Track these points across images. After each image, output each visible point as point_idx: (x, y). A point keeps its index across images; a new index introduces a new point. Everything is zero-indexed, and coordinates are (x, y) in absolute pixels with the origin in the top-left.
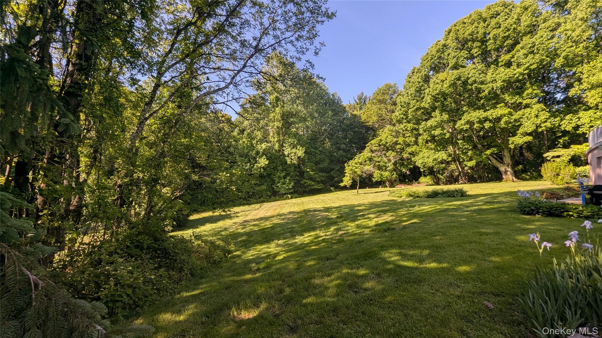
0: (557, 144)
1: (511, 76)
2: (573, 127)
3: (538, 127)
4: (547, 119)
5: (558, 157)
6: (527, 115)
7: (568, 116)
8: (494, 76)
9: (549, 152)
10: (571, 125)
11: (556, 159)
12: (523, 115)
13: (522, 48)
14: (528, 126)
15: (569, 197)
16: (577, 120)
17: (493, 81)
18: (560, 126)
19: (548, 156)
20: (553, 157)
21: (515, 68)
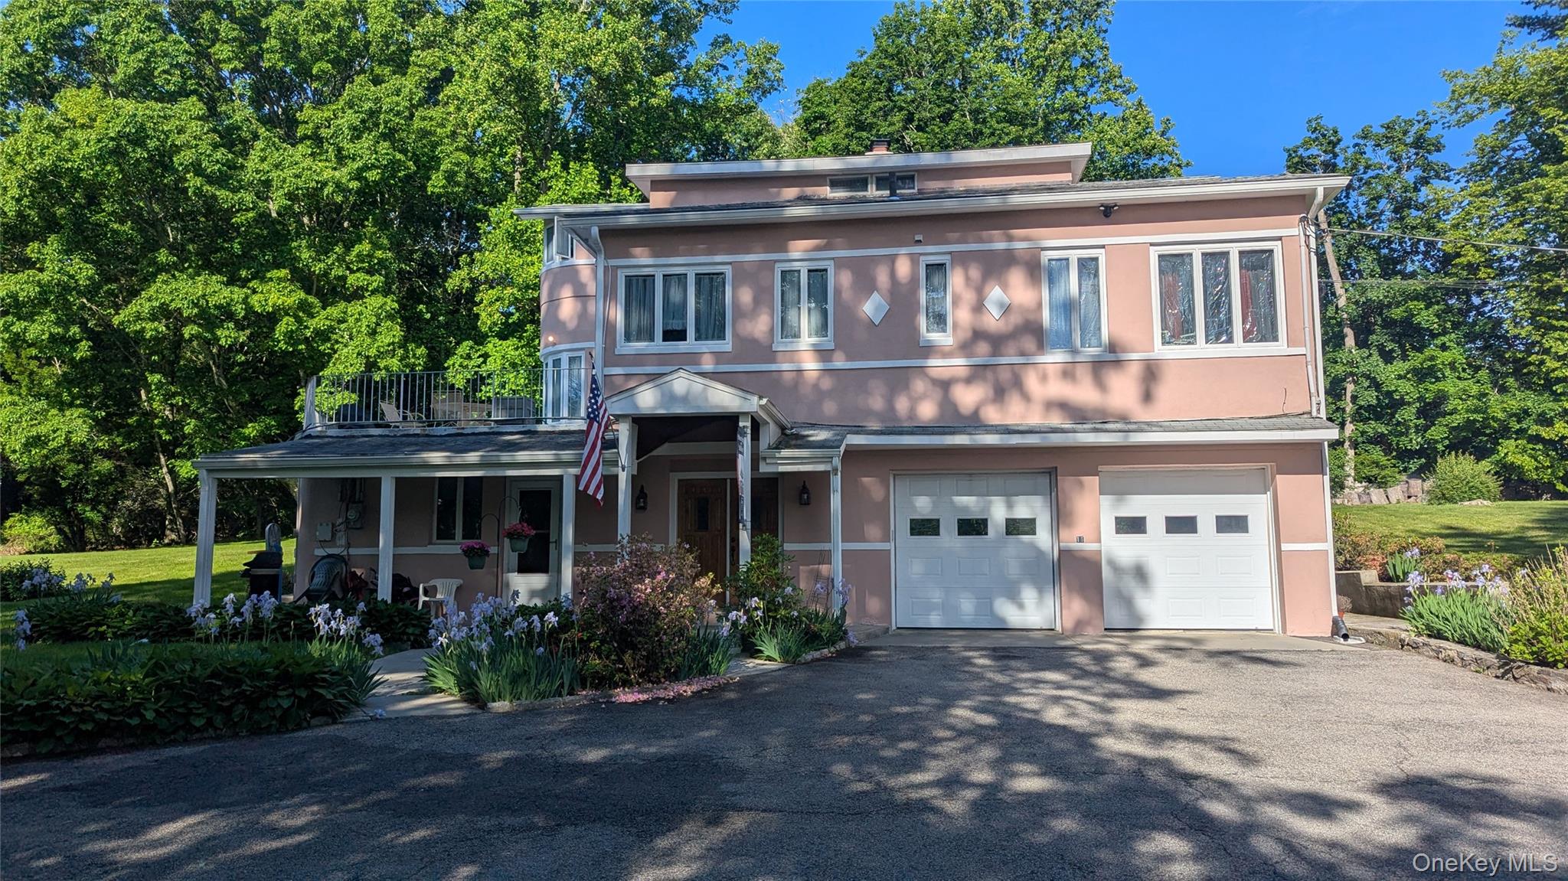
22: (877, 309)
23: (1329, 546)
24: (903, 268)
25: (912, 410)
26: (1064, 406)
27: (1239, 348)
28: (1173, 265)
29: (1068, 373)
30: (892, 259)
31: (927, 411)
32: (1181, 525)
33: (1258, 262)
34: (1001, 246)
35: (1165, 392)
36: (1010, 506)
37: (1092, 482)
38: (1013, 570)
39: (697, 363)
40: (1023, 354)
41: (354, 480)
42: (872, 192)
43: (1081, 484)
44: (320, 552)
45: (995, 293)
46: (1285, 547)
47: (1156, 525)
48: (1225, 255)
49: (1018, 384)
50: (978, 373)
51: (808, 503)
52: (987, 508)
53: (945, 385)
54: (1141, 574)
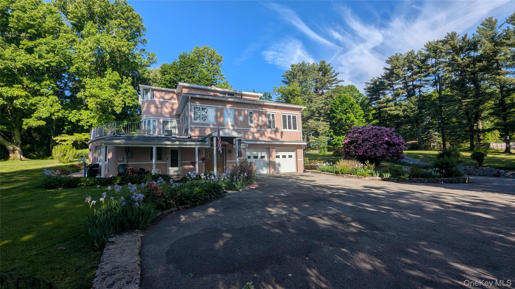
0: (63, 130)
1: (32, 63)
2: (76, 120)
3: (52, 114)
4: (60, 110)
5: (65, 141)
6: (43, 102)
7: (74, 111)
8: (14, 55)
9: (58, 136)
10: (75, 118)
11: (63, 143)
12: (40, 101)
13: (45, 44)
14: (43, 112)
15: (73, 172)
16: (80, 115)
17: (11, 59)
18: (68, 117)
19: (57, 140)
20: (61, 141)
21: (37, 57)
22: (242, 119)
23: (303, 160)
24: (246, 112)
25: (248, 137)
26: (271, 138)
27: (292, 130)
28: (284, 117)
29: (271, 133)
30: (244, 110)
31: (251, 137)
32: (284, 157)
33: (294, 117)
34: (261, 110)
35: (284, 136)
36: (261, 154)
37: (274, 150)
38: (262, 164)
39: (209, 126)
40: (264, 129)
41: (129, 147)
42: (227, 96)
43: (273, 150)
44: (119, 164)
45: (260, 118)
46: (298, 160)
47: (281, 157)
48: (286, 116)
49: (264, 134)
50: (258, 131)
51: (231, 153)
52: (258, 154)
53: (253, 133)
54: (279, 165)
